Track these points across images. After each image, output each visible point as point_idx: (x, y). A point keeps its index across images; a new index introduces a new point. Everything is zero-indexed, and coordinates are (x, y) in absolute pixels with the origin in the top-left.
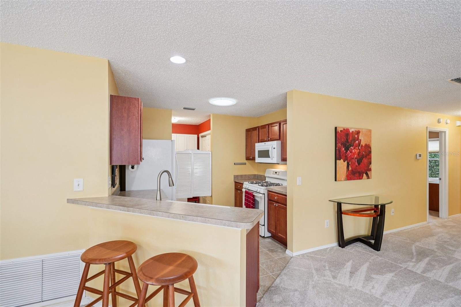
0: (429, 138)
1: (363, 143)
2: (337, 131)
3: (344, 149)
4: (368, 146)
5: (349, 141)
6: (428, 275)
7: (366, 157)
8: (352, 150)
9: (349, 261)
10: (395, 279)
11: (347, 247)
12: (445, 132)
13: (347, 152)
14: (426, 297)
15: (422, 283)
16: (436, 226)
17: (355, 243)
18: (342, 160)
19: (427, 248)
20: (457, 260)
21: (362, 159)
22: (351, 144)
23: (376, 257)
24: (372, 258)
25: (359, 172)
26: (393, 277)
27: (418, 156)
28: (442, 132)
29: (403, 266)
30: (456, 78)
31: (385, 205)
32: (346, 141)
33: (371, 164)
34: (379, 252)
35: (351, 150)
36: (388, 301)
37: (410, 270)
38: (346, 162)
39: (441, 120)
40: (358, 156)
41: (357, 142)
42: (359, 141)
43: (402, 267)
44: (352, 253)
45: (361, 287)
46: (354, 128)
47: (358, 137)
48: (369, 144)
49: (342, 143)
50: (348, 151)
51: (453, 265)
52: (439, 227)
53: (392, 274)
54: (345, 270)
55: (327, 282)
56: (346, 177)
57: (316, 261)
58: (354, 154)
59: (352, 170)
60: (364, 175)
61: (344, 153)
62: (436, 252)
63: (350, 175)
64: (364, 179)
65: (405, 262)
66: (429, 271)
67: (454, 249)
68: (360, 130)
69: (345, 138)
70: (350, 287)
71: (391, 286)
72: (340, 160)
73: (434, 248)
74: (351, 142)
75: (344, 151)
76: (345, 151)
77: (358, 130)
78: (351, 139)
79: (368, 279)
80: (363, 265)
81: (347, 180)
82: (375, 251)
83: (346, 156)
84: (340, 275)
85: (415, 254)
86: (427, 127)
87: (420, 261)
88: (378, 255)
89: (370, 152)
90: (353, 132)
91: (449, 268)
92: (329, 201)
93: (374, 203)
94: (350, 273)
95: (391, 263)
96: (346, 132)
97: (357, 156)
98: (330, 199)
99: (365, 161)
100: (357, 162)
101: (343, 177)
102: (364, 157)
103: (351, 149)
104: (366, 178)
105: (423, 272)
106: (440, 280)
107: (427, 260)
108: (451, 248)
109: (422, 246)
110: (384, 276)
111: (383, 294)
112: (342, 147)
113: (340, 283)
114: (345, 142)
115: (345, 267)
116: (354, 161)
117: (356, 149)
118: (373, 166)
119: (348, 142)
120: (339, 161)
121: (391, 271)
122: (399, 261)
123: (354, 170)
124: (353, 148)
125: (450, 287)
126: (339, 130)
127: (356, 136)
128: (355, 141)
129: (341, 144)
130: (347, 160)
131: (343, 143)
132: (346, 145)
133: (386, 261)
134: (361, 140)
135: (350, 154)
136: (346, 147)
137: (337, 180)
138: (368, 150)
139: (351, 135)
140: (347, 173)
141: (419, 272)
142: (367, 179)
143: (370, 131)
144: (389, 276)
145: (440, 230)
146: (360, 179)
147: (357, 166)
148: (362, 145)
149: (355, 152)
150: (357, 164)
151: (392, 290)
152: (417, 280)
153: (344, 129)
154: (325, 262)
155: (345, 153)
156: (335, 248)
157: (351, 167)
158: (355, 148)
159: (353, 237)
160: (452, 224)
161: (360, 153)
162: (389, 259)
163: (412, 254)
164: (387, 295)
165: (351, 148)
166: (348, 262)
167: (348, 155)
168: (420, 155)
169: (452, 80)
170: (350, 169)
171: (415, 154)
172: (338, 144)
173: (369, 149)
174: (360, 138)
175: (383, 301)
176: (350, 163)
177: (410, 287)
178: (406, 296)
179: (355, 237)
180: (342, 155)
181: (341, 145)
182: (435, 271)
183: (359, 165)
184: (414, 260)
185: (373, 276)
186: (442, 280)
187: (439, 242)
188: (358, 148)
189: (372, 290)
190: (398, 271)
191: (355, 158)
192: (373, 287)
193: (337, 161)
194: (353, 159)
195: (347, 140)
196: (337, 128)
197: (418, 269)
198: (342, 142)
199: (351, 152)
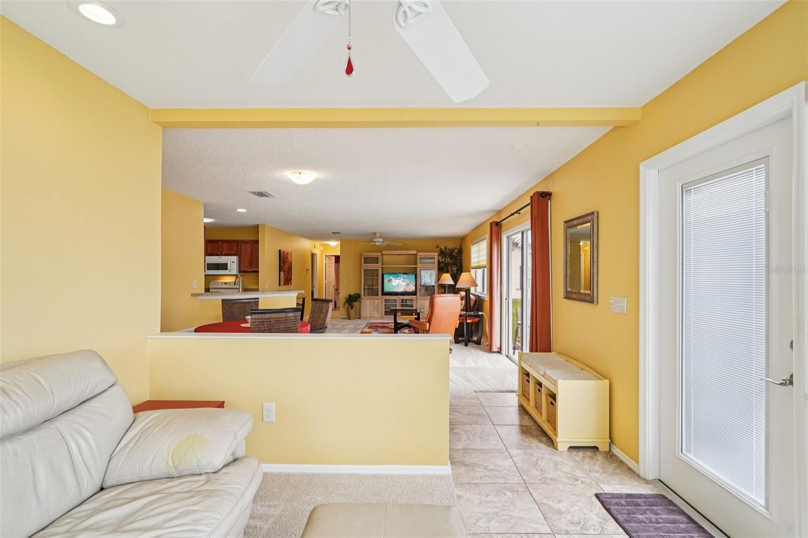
2: (280, 253)
3: (283, 265)
4: (291, 262)
7: (290, 269)
21: (289, 271)
22: (286, 261)
25: (288, 280)
28: (315, 254)
33: (292, 274)
39: (316, 246)
42: (288, 259)
61: (283, 267)
68: (289, 251)
69: (283, 257)
78: (286, 257)
81: (284, 287)
83: (284, 269)
86: (309, 250)
89: (292, 266)
90: (287, 253)
96: (284, 253)
97: (287, 269)
100: (288, 273)
118: (293, 276)
130: (284, 272)
132: (284, 262)
139: (286, 255)
143: (292, 252)
149: (287, 266)
153: (283, 251)
157: (286, 276)
158: (287, 264)
161: (289, 266)
168: (308, 270)
172: (281, 262)
174: (289, 257)
193: (280, 272)
195: (284, 259)
196: (280, 251)
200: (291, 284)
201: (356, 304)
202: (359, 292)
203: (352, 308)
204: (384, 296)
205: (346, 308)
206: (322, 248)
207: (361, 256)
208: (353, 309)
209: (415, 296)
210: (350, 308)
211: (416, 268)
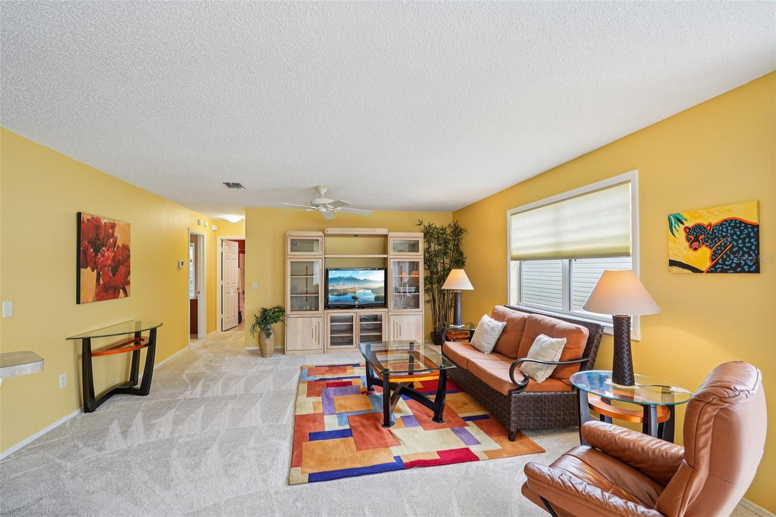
0: (191, 242)
1: (120, 243)
2: (82, 219)
3: (92, 250)
4: (126, 248)
5: (101, 237)
6: (206, 395)
7: (123, 264)
8: (105, 253)
9: (112, 422)
10: (178, 413)
11: (98, 408)
12: (203, 236)
13: (96, 255)
14: (212, 413)
15: (205, 404)
16: (198, 348)
17: (109, 400)
18: (89, 269)
19: (197, 372)
20: (224, 373)
21: (118, 267)
22: (103, 243)
23: (147, 402)
24: (143, 405)
25: (114, 287)
26: (175, 412)
27: (181, 263)
28: (201, 236)
29: (181, 397)
30: (227, 182)
31: (156, 328)
32: (95, 237)
33: (129, 274)
34: (148, 396)
35: (103, 253)
36: (179, 435)
37: (189, 399)
38: (96, 271)
39: (201, 222)
40: (113, 261)
41: (112, 240)
42: (114, 239)
43: (181, 400)
44: (111, 412)
45: (145, 440)
46: (108, 219)
47: (113, 232)
48: (127, 245)
49: (89, 240)
50: (99, 254)
51: (224, 377)
52: (201, 348)
53: (174, 410)
54: (113, 434)
55: (93, 459)
56: (95, 295)
57: (54, 447)
58: (107, 259)
59: (104, 284)
60: (121, 290)
61: (92, 256)
62: (206, 373)
63: (101, 292)
64: (121, 297)
65: (182, 394)
66: (206, 391)
67: (220, 365)
68: (116, 222)
69: (94, 232)
70: (130, 447)
71: (177, 421)
72: (86, 268)
73: (203, 369)
74: (103, 240)
75: (92, 254)
76: (94, 254)
77: (112, 222)
78: (103, 233)
79: (148, 427)
80: (134, 417)
81: (96, 301)
82: (142, 397)
83: (95, 262)
84: (107, 443)
85: (188, 382)
86: (188, 228)
87: (195, 387)
88: (148, 399)
89: (129, 257)
90: (105, 224)
91: (221, 381)
92: (67, 339)
93: (134, 330)
94: (122, 433)
95: (168, 401)
96: (95, 222)
97: (111, 262)
98: (68, 337)
99: (122, 269)
100: (112, 272)
101: (92, 295)
102: (121, 264)
103: (102, 250)
104: (123, 295)
105: (202, 394)
106: (218, 394)
107: (201, 383)
108: (217, 365)
109: (192, 372)
110: (166, 416)
111: (173, 432)
112: (89, 247)
113: (114, 450)
114: (94, 239)
115: (111, 430)
116: (107, 271)
117: (110, 252)
118: (132, 278)
119: (99, 240)
120: (84, 269)
121: (170, 408)
122: (175, 395)
123: (107, 285)
124: (105, 250)
125: (227, 396)
126: (85, 218)
127: (110, 231)
128: (109, 239)
129: (88, 242)
130: (97, 268)
131: (91, 240)
132: (96, 244)
133: (161, 401)
134: (116, 237)
135: (102, 258)
136: (95, 247)
137: (81, 302)
138: (126, 253)
139: (103, 228)
140: (97, 290)
141: (198, 396)
142: (125, 297)
143: (128, 225)
144: (171, 414)
145: (202, 352)
146: (115, 298)
147: (111, 278)
148: (118, 245)
149: (109, 256)
150: (111, 274)
151: (179, 424)
152: (199, 404)
153: (93, 218)
154: (73, 441)
155: (94, 256)
156: (79, 417)
157: (103, 280)
158: (108, 250)
159: (105, 391)
160: (211, 343)
161: (116, 257)
162: (163, 398)
163: (186, 383)
164: (177, 431)
165: (103, 248)
166: (111, 424)
167: (99, 261)
168: (182, 263)
169: (224, 183)
170: (101, 282)
171: (177, 262)
172: (84, 242)
173: (128, 253)
174: (116, 234)
175: (175, 438)
176: (101, 273)
177: (196, 412)
178: (196, 421)
179: (108, 389)
180: (90, 261)
181: (88, 244)
182: (211, 389)
183: (114, 276)
184: (190, 388)
185: (153, 422)
186: (219, 394)
187: (206, 363)
188: (112, 250)
189: (159, 436)
190: (178, 405)
191: (109, 266)
192: (159, 432)
193: (82, 269)
194: (106, 266)
195: (97, 235)
196: (82, 214)
197: (196, 394)
198: (90, 238)
199: (103, 256)
200: (126, 295)
201: (276, 326)
202: (281, 305)
203: (268, 335)
204: (330, 311)
205: (256, 335)
206: (214, 227)
207: (284, 237)
208: (272, 337)
209: (386, 310)
210: (264, 336)
211: (387, 258)
